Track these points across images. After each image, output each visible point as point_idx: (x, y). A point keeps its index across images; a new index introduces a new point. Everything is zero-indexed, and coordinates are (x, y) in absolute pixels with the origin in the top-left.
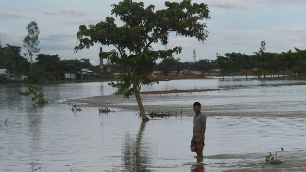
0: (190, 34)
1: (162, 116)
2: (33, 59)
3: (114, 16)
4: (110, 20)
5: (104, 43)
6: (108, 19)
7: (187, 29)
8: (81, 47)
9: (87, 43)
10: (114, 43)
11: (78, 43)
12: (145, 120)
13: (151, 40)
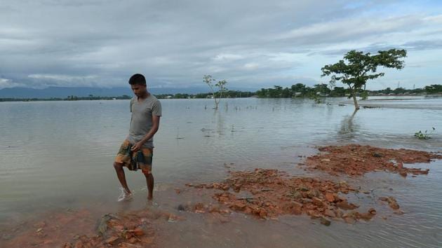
0: (393, 66)
1: (370, 108)
2: (333, 89)
3: (345, 60)
4: (342, 62)
5: (337, 72)
6: (340, 61)
7: (391, 64)
8: (325, 75)
9: (328, 73)
10: (343, 72)
11: (322, 74)
12: (357, 109)
13: (366, 71)
